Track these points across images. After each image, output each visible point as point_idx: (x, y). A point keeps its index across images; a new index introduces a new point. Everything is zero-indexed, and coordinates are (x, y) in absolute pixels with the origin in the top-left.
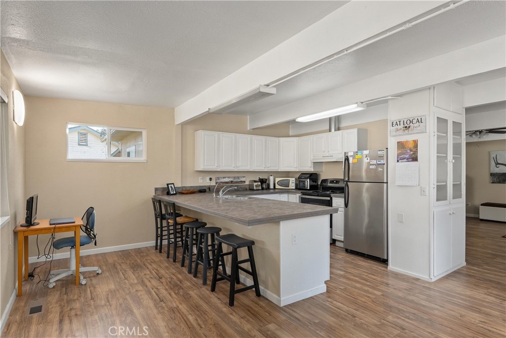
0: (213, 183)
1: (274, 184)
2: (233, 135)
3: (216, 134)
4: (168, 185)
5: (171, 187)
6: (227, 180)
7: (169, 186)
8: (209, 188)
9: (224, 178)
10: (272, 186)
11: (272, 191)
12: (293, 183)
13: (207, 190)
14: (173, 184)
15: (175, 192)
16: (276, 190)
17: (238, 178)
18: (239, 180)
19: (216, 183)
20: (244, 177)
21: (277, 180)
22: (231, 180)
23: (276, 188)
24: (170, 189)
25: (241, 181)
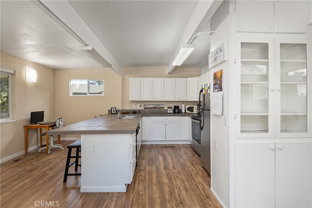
0: (142, 108)
1: (185, 110)
2: (150, 79)
3: (139, 79)
4: (111, 108)
5: (114, 110)
6: (151, 106)
7: (112, 109)
8: (139, 111)
9: (149, 105)
10: (183, 111)
11: (183, 114)
12: (196, 109)
15: (115, 113)
16: (187, 114)
17: (159, 105)
18: (159, 107)
19: (144, 108)
20: (163, 105)
21: (187, 107)
22: (154, 106)
23: (186, 112)
25: (161, 107)
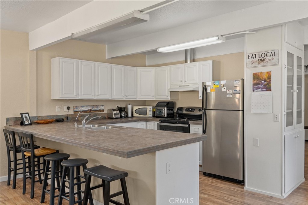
0: (71, 112)
1: (132, 113)
2: (92, 63)
3: (75, 61)
4: (22, 114)
5: (26, 117)
6: (85, 109)
7: (24, 115)
8: (67, 118)
9: (82, 106)
10: (130, 115)
11: (130, 119)
12: (150, 111)
13: (65, 120)
14: (28, 113)
15: (30, 123)
16: (134, 119)
17: (97, 106)
18: (98, 109)
19: (74, 112)
20: (103, 105)
21: (135, 108)
22: (90, 108)
23: (134, 116)
24: (25, 119)
25: (100, 110)
